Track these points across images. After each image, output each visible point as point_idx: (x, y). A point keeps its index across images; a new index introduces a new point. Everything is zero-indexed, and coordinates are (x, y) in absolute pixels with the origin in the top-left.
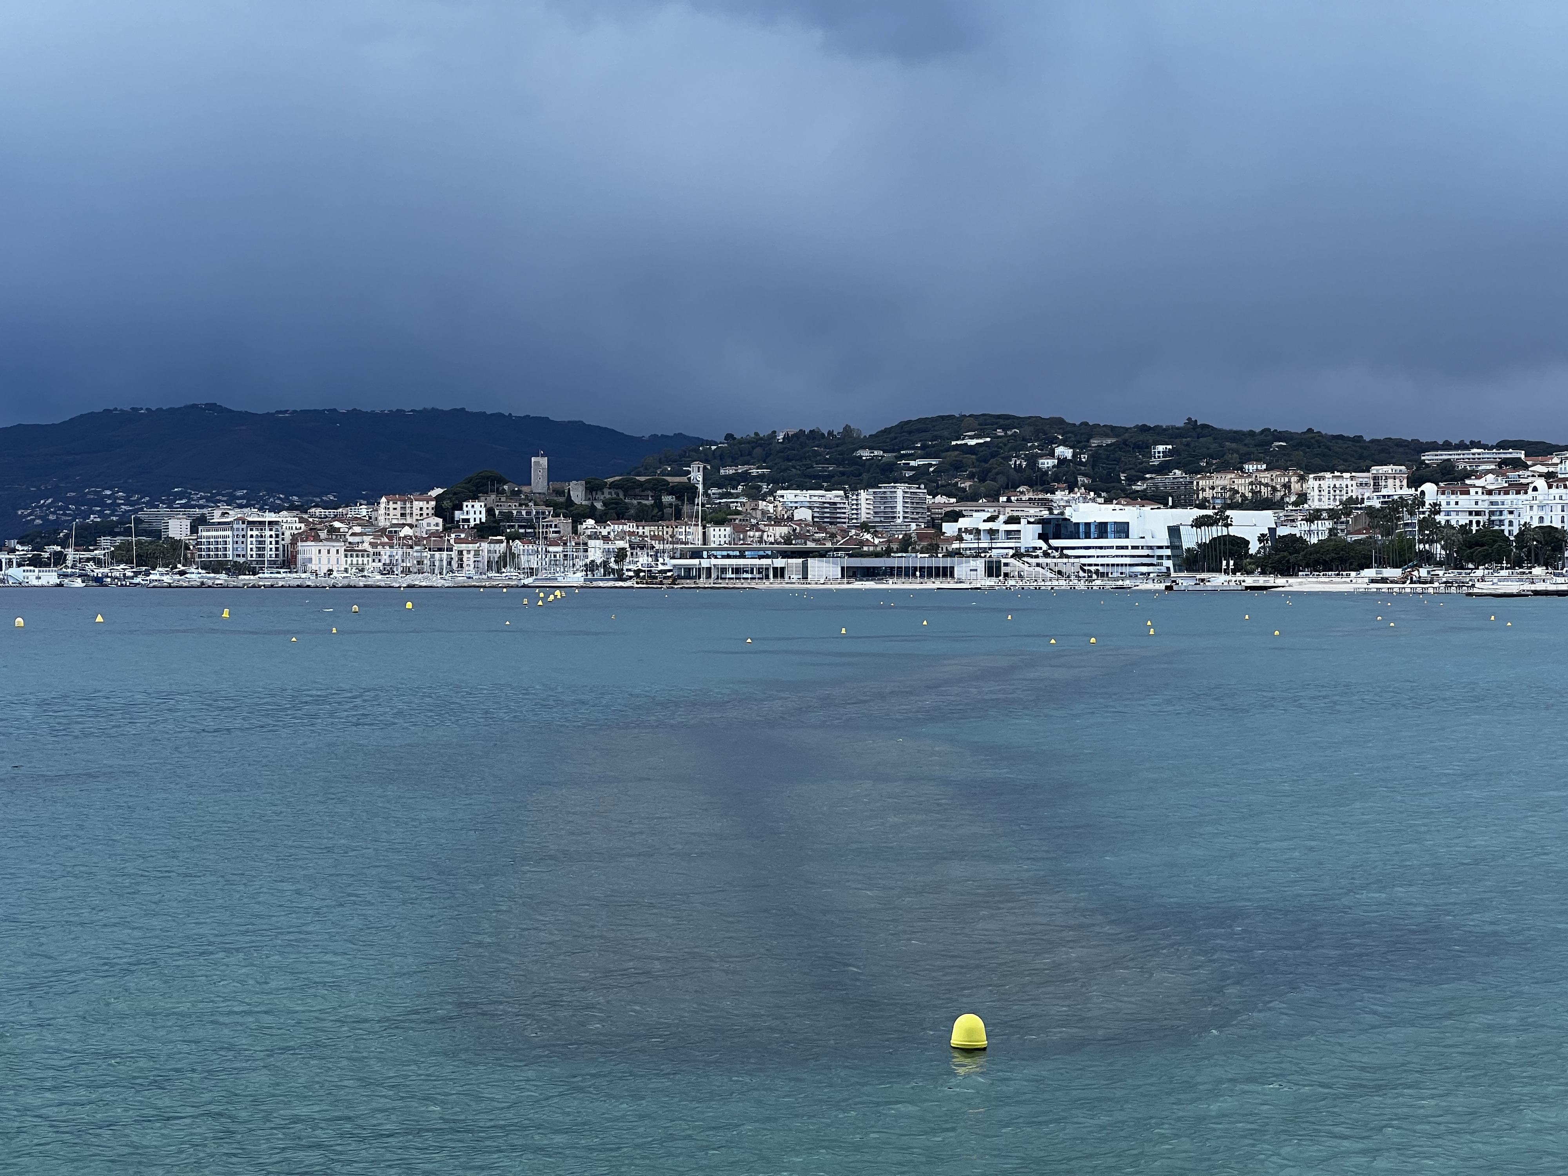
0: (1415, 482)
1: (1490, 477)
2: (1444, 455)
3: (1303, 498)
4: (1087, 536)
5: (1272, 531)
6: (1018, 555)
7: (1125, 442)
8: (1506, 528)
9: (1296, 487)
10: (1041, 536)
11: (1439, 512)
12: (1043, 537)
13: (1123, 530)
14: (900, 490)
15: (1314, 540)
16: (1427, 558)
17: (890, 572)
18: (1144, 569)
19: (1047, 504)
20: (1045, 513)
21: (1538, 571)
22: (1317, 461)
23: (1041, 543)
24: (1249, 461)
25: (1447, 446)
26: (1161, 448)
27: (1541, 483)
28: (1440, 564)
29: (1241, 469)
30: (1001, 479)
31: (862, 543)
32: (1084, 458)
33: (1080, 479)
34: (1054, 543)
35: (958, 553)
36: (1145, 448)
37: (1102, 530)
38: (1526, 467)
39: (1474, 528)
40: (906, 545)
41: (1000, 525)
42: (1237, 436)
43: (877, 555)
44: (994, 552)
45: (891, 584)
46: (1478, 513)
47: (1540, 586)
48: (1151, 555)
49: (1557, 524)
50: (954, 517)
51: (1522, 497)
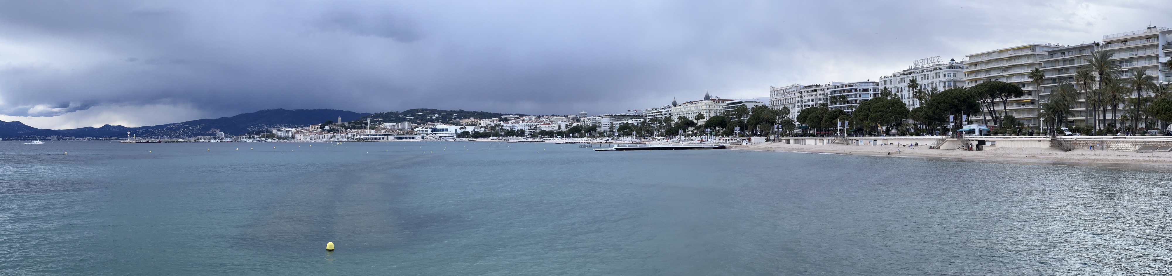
0: (500, 121)
1: (513, 120)
2: (505, 116)
3: (480, 124)
4: (440, 131)
5: (474, 130)
6: (427, 135)
7: (448, 114)
8: (515, 130)
9: (479, 122)
10: (431, 131)
11: (503, 127)
12: (432, 131)
13: (447, 130)
14: (406, 123)
15: (481, 132)
16: (501, 135)
17: (404, 138)
18: (451, 137)
19: (433, 125)
20: (432, 127)
21: (520, 137)
22: (483, 117)
23: (432, 132)
24: (471, 117)
25: (506, 115)
26: (455, 115)
27: (521, 121)
28: (503, 136)
29: (469, 119)
30: (425, 121)
31: (399, 133)
32: (441, 116)
33: (440, 120)
34: (434, 132)
35: (416, 134)
36: (452, 115)
37: (443, 130)
38: (519, 119)
39: (510, 130)
40: (407, 133)
41: (424, 129)
42: (468, 112)
43: (401, 135)
44: (423, 134)
45: (404, 140)
46: (510, 127)
47: (520, 141)
48: (452, 135)
49: (524, 129)
50: (416, 127)
51: (518, 124)
